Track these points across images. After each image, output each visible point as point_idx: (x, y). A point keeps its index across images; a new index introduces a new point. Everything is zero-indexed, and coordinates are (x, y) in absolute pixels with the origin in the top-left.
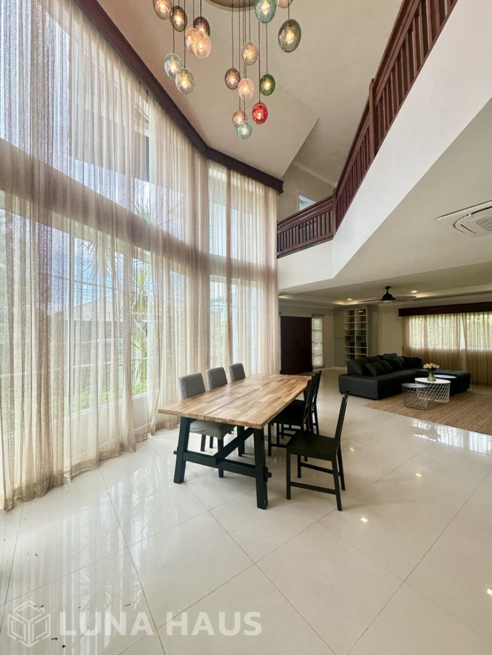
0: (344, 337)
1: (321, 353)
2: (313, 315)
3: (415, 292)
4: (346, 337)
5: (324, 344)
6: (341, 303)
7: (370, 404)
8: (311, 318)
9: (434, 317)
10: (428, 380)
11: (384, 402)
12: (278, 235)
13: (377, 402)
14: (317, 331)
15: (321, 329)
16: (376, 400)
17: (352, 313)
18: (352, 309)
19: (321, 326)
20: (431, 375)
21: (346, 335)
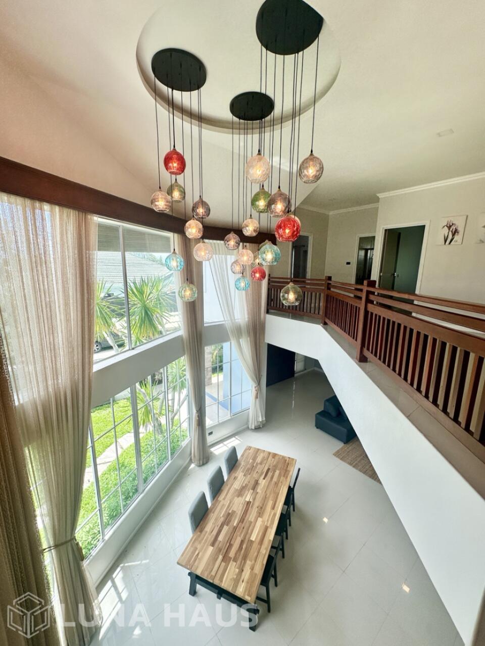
7: (338, 451)
11: (350, 448)
12: (269, 289)
13: (345, 447)
16: (344, 442)
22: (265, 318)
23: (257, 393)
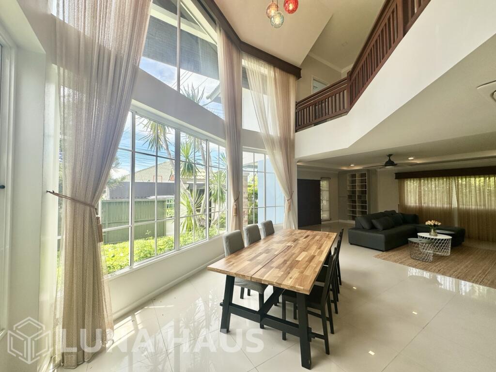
0: (347, 196)
1: (328, 209)
2: (321, 178)
3: (412, 158)
4: (349, 196)
5: (330, 201)
6: (345, 168)
7: (378, 255)
8: (320, 180)
9: (428, 181)
10: (430, 235)
11: (391, 254)
12: (296, 113)
13: (385, 253)
14: (325, 190)
15: (328, 189)
16: (383, 251)
17: (354, 176)
18: (354, 173)
19: (328, 186)
20: (432, 231)
21: (349, 194)
22: (294, 136)
23: (290, 206)
